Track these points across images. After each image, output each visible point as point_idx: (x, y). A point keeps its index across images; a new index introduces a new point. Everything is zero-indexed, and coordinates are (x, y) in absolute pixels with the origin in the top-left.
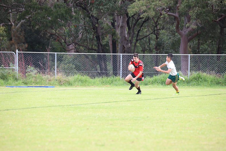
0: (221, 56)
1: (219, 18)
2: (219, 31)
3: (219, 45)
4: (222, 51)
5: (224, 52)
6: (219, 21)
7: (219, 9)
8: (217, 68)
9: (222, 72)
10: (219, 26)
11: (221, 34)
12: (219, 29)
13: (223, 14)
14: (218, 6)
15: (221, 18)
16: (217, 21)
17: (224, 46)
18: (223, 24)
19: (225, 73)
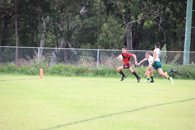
0: (5, 48)
1: (3, 15)
2: (3, 26)
3: (3, 38)
4: (6, 44)
5: (7, 44)
6: (4, 17)
7: (3, 7)
8: (2, 58)
9: (6, 61)
10: (3, 22)
11: (5, 29)
12: (3, 25)
13: (7, 12)
14: (3, 5)
15: (5, 15)
16: (2, 17)
17: (7, 39)
18: (7, 20)
19: (8, 62)
